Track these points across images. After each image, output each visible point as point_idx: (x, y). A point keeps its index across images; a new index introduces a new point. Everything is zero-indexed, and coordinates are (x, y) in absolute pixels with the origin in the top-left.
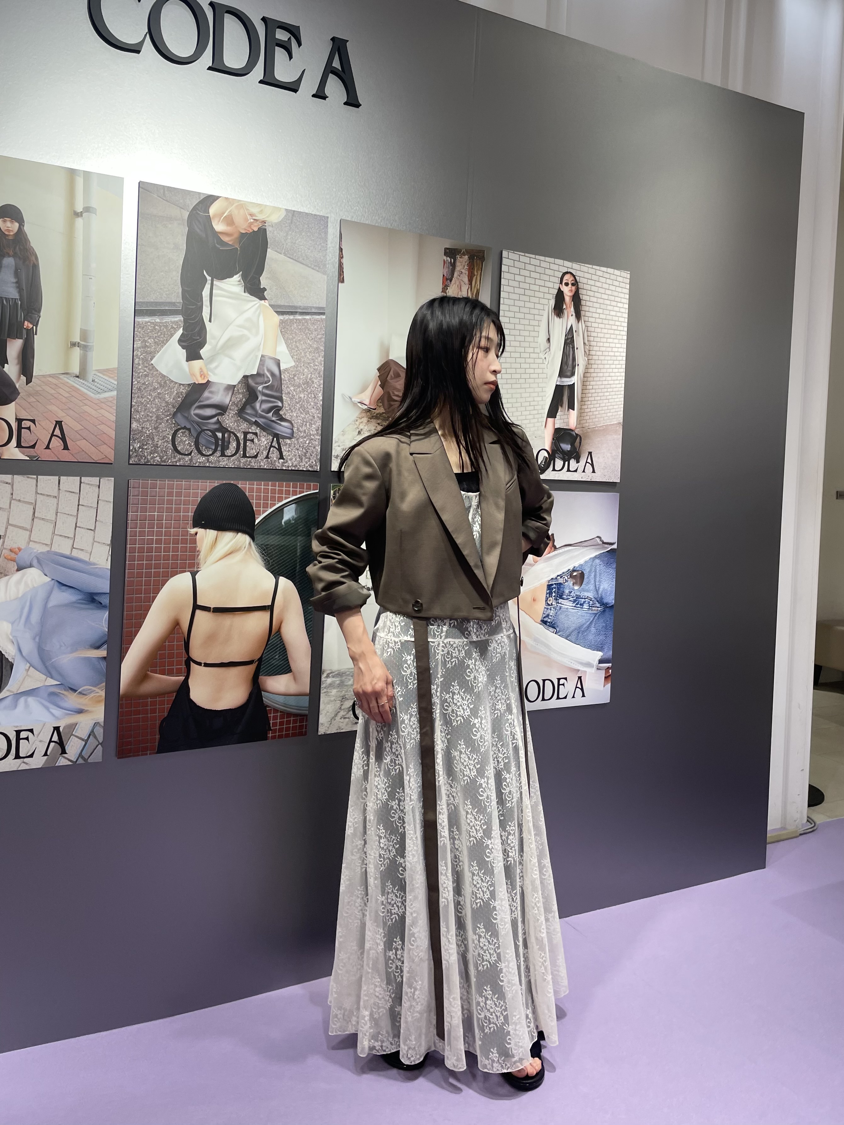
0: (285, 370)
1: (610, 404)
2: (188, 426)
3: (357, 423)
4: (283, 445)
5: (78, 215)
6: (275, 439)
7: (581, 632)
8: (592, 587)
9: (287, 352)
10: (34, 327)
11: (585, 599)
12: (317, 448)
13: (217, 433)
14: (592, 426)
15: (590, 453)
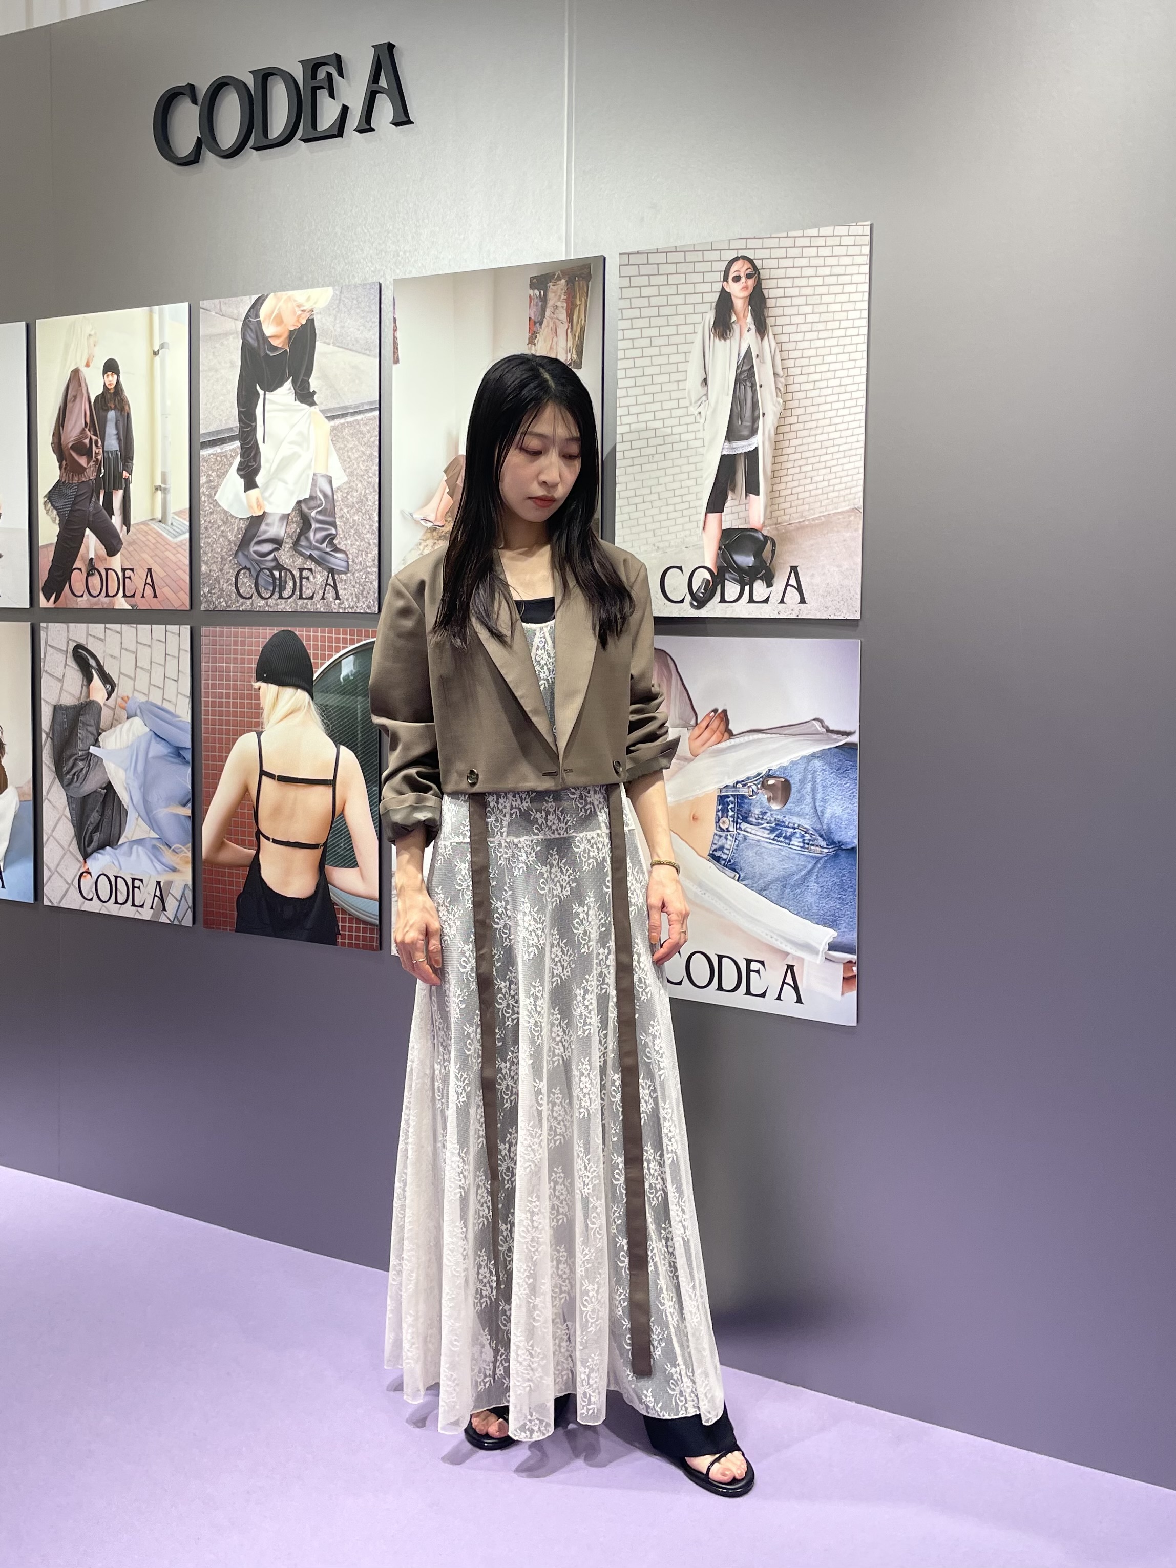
0: (338, 489)
1: (832, 476)
2: (248, 567)
4: (339, 582)
5: (156, 353)
7: (789, 887)
8: (807, 809)
9: (340, 465)
10: (130, 476)
11: (794, 828)
12: (374, 583)
13: (274, 572)
14: (798, 518)
15: (794, 569)
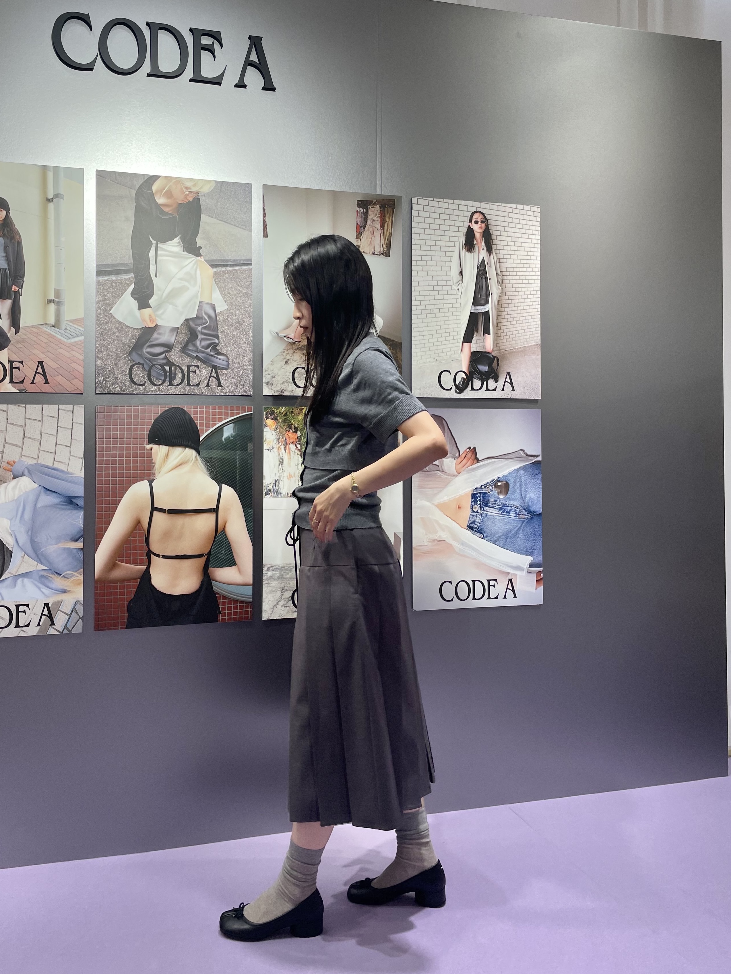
0: (220, 313)
1: (526, 328)
2: (142, 362)
3: (284, 354)
4: (221, 375)
5: (50, 201)
6: (214, 370)
7: (509, 538)
8: (518, 496)
9: (222, 298)
10: (20, 290)
11: (511, 507)
12: (250, 376)
13: (165, 367)
14: (510, 348)
15: (509, 373)
